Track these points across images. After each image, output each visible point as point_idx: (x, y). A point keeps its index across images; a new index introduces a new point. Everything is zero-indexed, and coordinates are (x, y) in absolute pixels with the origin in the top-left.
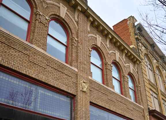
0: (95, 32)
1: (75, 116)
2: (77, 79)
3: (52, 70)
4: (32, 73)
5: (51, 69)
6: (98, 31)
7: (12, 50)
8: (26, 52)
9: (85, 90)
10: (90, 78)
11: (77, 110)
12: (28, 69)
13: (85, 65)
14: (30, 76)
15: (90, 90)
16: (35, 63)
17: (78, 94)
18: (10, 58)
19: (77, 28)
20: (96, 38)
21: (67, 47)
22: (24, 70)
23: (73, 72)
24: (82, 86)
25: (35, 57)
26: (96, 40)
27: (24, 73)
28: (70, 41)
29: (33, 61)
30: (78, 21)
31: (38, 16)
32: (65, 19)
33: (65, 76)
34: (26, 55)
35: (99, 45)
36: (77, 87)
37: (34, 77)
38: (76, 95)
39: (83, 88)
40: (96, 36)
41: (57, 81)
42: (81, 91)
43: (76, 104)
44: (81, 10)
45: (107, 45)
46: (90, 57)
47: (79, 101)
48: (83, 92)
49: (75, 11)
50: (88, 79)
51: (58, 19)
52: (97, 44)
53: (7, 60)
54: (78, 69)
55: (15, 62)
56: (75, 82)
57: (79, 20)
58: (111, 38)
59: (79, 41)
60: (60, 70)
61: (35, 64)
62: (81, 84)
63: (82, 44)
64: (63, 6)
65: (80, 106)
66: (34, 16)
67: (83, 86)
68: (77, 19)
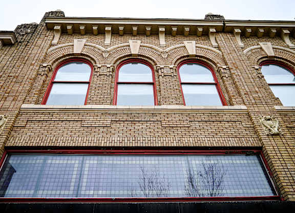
0: (255, 41)
1: (278, 184)
2: (251, 120)
3: (202, 124)
4: (172, 141)
5: (200, 124)
6: (259, 38)
7: (137, 124)
8: (155, 119)
9: (275, 131)
10: (277, 107)
11: (276, 172)
12: (164, 139)
13: (257, 92)
14: (170, 146)
15: (287, 127)
16: (171, 126)
17: (264, 143)
18: (137, 135)
19: (221, 53)
20: (261, 48)
21: (216, 84)
22: (159, 142)
23: (239, 112)
24: (267, 127)
25: (170, 119)
26: (263, 50)
27: (160, 145)
28: (217, 74)
29: (168, 126)
30: (218, 45)
31: (160, 71)
32: (198, 54)
33: (227, 125)
34: (157, 122)
35: (271, 53)
36: (256, 132)
37: (175, 145)
38: (260, 145)
39: (269, 130)
40: (259, 45)
41: (216, 136)
42: (268, 135)
43: (269, 162)
44: (215, 31)
45: (288, 45)
46: (263, 77)
47: (271, 155)
48: (274, 136)
49: (209, 37)
50: (273, 111)
51: (188, 59)
52: (266, 54)
53: (134, 138)
54: (245, 105)
55: (145, 136)
56: (249, 126)
57: (219, 42)
58: (289, 32)
59: (230, 67)
60: (214, 119)
61: (173, 127)
62: (262, 126)
63: (237, 68)
64: (189, 42)
65: (277, 162)
66: (156, 73)
67: (269, 127)
68: (216, 44)
